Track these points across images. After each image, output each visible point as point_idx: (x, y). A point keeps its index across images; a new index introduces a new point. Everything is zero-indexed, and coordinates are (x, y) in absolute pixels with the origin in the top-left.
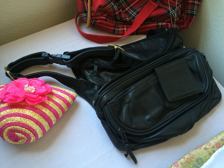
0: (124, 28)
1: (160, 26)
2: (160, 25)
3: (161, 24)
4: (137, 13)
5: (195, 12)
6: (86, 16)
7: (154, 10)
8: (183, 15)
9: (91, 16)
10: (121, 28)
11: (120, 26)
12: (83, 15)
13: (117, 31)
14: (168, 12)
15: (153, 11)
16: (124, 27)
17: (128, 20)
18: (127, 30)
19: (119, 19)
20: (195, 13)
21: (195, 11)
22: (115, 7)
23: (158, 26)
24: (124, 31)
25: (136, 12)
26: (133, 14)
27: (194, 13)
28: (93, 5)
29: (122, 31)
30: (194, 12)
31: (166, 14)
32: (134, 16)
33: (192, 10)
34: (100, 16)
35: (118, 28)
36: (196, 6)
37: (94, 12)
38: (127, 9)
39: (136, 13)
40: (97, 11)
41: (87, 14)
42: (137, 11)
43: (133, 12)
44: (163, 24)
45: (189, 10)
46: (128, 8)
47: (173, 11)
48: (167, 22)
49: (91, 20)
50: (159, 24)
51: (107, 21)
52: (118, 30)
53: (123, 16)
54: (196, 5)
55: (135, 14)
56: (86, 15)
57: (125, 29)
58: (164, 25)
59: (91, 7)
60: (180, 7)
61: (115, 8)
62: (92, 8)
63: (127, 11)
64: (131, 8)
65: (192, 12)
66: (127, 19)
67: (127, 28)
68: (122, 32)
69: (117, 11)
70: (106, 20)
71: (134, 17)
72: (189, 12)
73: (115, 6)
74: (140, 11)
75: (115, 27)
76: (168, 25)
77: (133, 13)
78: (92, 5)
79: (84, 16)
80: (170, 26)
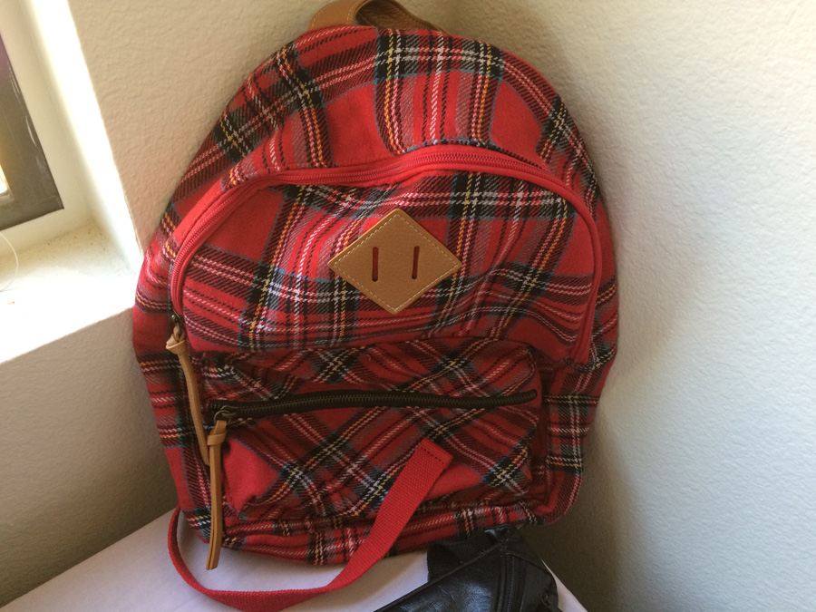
0: (344, 542)
1: (469, 521)
2: (468, 517)
3: (470, 513)
4: (388, 486)
5: (576, 460)
6: (204, 526)
7: (441, 475)
8: (539, 470)
9: (221, 525)
10: (336, 540)
11: (330, 535)
12: (196, 522)
13: (319, 557)
14: (487, 478)
15: (437, 480)
16: (344, 539)
17: (357, 513)
18: (357, 547)
19: (324, 514)
20: (578, 463)
21: (578, 457)
22: (308, 483)
23: (461, 521)
24: (345, 551)
25: (381, 481)
26: (372, 489)
27: (576, 465)
28: (229, 488)
29: (338, 553)
30: (573, 463)
31: (482, 485)
32: (376, 493)
33: (566, 457)
34: (255, 522)
35: (324, 543)
36: (577, 443)
37: (232, 514)
38: (350, 471)
39: (383, 486)
40: (243, 511)
41: (210, 519)
42: (385, 478)
43: (371, 480)
44: (479, 512)
45: (557, 456)
46: (355, 466)
47: (504, 472)
48: (491, 504)
49: (224, 539)
50: (464, 513)
51: (282, 535)
52: (324, 553)
53: (338, 504)
54: (577, 440)
55: (380, 487)
56: (205, 520)
57: (351, 543)
58: (482, 516)
59: (224, 494)
60: (523, 456)
61: (307, 487)
62: (225, 500)
63: (351, 478)
64: (364, 466)
65: (568, 462)
66: (353, 513)
67: (355, 537)
68: (341, 556)
69: (314, 494)
70: (278, 532)
71: (377, 498)
72: (559, 461)
73: (306, 481)
74: (394, 478)
75: (313, 544)
76: (495, 514)
77: (371, 485)
78: (227, 491)
79: (199, 526)
80: (502, 517)
